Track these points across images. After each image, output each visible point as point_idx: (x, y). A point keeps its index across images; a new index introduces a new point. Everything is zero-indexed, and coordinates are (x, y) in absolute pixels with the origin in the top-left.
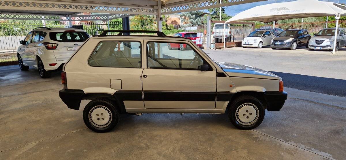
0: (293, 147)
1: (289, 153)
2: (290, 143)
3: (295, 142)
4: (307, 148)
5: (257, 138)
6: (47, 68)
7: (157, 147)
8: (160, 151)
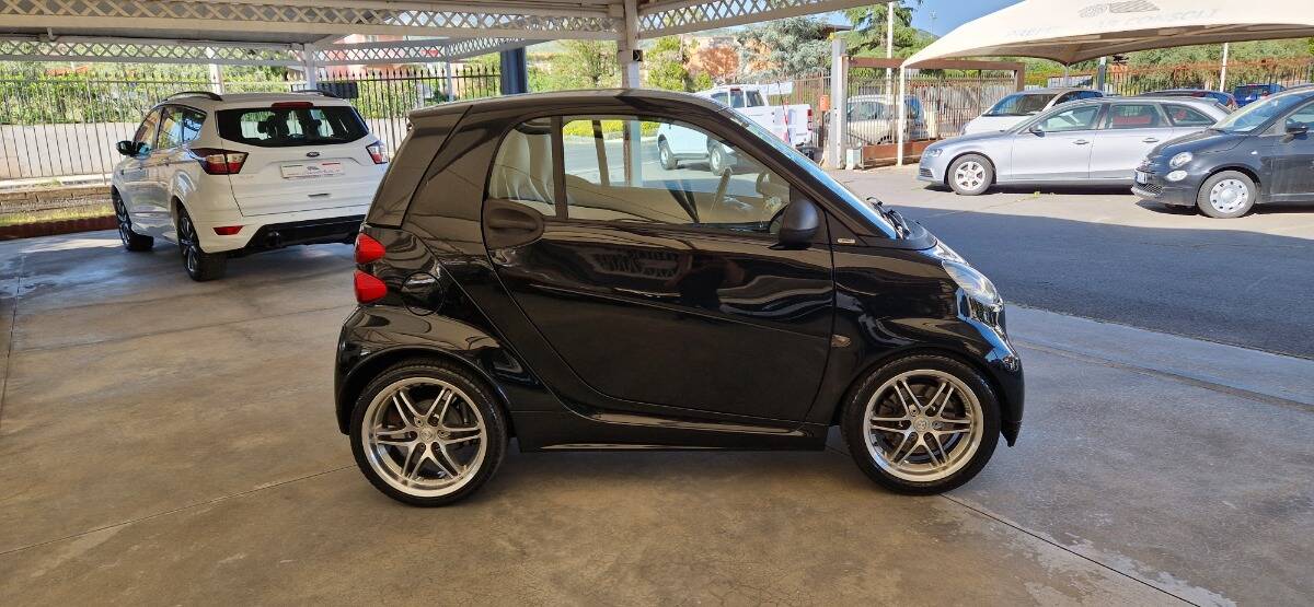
0: (1083, 567)
1: (1065, 591)
2: (1078, 548)
3: (1098, 546)
4: (1143, 573)
5: (952, 525)
6: (211, 243)
7: (558, 554)
8: (565, 567)
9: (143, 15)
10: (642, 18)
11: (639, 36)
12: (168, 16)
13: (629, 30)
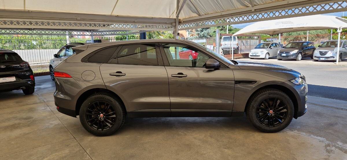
9: (73, 26)
10: (179, 26)
11: (179, 30)
12: (78, 26)
13: (177, 28)
